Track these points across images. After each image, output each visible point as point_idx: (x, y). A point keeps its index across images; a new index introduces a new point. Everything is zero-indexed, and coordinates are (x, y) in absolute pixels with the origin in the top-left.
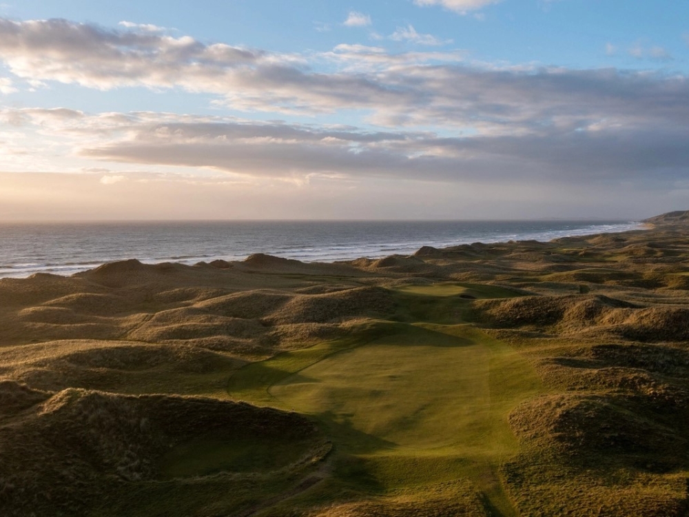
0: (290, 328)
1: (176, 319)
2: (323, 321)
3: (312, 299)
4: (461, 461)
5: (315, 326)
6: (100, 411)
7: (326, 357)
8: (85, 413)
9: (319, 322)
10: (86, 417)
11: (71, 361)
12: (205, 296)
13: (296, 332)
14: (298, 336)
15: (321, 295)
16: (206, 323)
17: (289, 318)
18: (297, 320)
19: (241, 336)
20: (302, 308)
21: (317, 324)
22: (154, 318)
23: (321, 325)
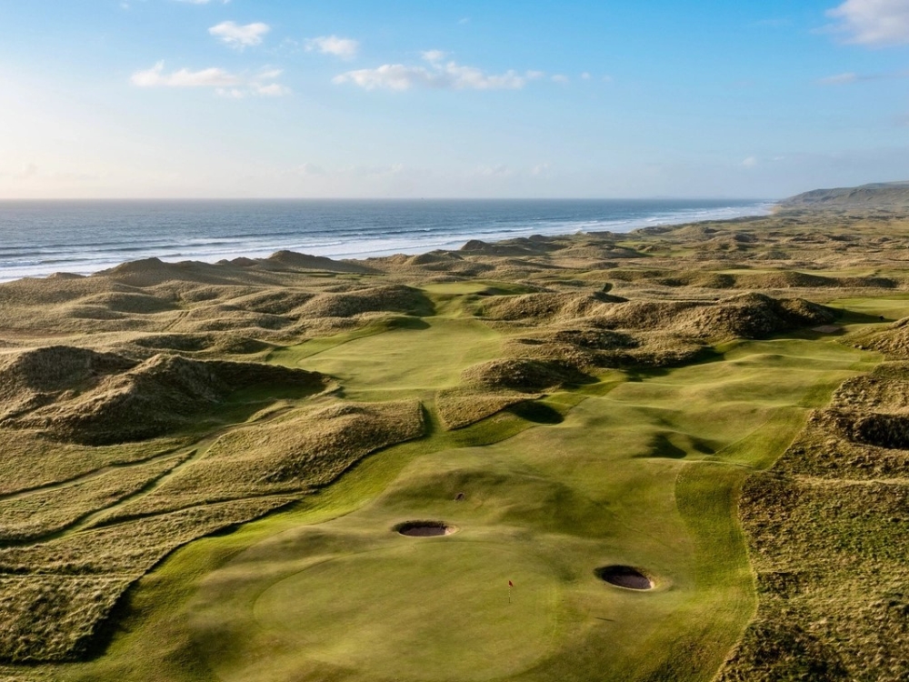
0: (316, 321)
1: (211, 315)
2: (347, 316)
3: (337, 296)
4: (417, 390)
5: (337, 320)
6: (185, 367)
7: (345, 342)
8: (176, 367)
9: (342, 317)
10: (177, 370)
11: (138, 344)
12: (233, 295)
13: (321, 324)
14: (323, 328)
15: (346, 293)
16: (240, 318)
17: (315, 313)
18: (323, 314)
19: (272, 328)
20: (327, 304)
21: (340, 318)
22: (189, 314)
23: (344, 319)
